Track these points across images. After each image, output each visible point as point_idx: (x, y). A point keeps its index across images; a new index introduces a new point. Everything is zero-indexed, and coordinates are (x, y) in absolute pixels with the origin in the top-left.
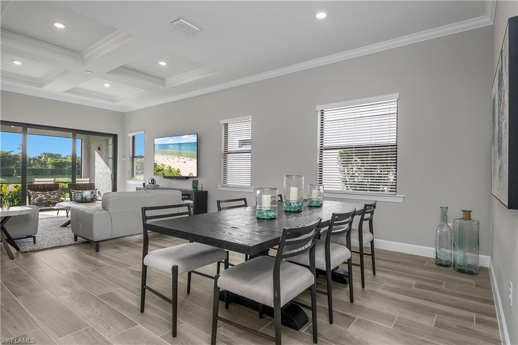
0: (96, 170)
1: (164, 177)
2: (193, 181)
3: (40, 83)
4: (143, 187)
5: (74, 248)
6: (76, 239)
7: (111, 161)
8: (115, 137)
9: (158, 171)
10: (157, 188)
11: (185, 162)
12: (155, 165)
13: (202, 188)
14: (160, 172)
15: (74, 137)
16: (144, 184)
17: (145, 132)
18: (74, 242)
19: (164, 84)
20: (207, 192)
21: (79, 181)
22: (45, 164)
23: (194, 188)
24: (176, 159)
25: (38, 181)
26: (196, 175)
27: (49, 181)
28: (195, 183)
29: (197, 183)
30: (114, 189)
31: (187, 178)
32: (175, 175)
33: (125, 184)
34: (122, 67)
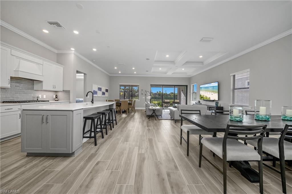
0: (182, 98)
1: (204, 100)
2: (216, 102)
3: (166, 73)
4: (195, 104)
5: (170, 121)
6: (171, 118)
7: (186, 94)
8: (187, 86)
9: (202, 97)
10: (201, 104)
11: (212, 94)
12: (201, 95)
13: (220, 105)
14: (202, 98)
15: (175, 87)
16: (196, 103)
17: (197, 83)
18: (170, 119)
19: (203, 64)
20: (223, 107)
21: (176, 101)
22: (171, 96)
23: (216, 105)
24: (209, 93)
25: (166, 101)
26: (218, 100)
27: (168, 101)
28: (217, 103)
29: (218, 103)
30: (187, 104)
31: (213, 101)
32: (208, 99)
33: (190, 102)
34: (186, 62)
